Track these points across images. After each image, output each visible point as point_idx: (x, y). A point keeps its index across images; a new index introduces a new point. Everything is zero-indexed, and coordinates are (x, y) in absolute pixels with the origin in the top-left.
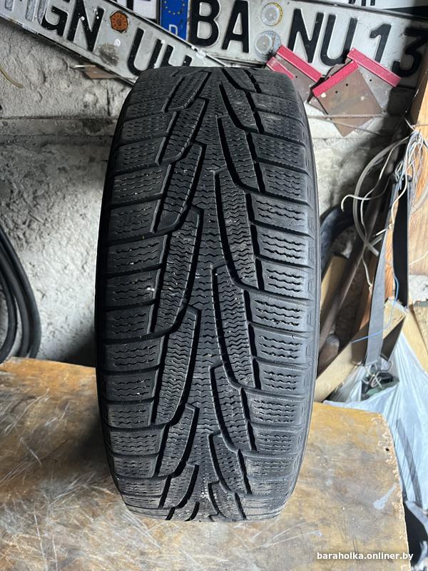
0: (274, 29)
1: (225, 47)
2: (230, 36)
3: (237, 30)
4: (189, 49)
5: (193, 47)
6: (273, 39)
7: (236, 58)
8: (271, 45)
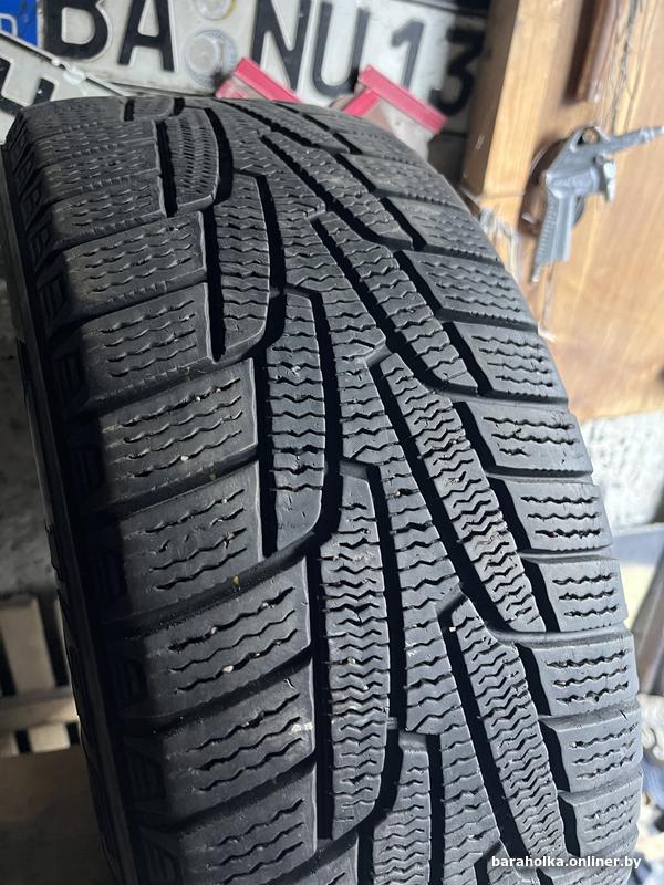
0: (221, 26)
1: (124, 59)
2: (132, 38)
3: (148, 26)
4: (46, 64)
5: (56, 61)
6: (222, 46)
7: (151, 82)
8: (217, 57)
